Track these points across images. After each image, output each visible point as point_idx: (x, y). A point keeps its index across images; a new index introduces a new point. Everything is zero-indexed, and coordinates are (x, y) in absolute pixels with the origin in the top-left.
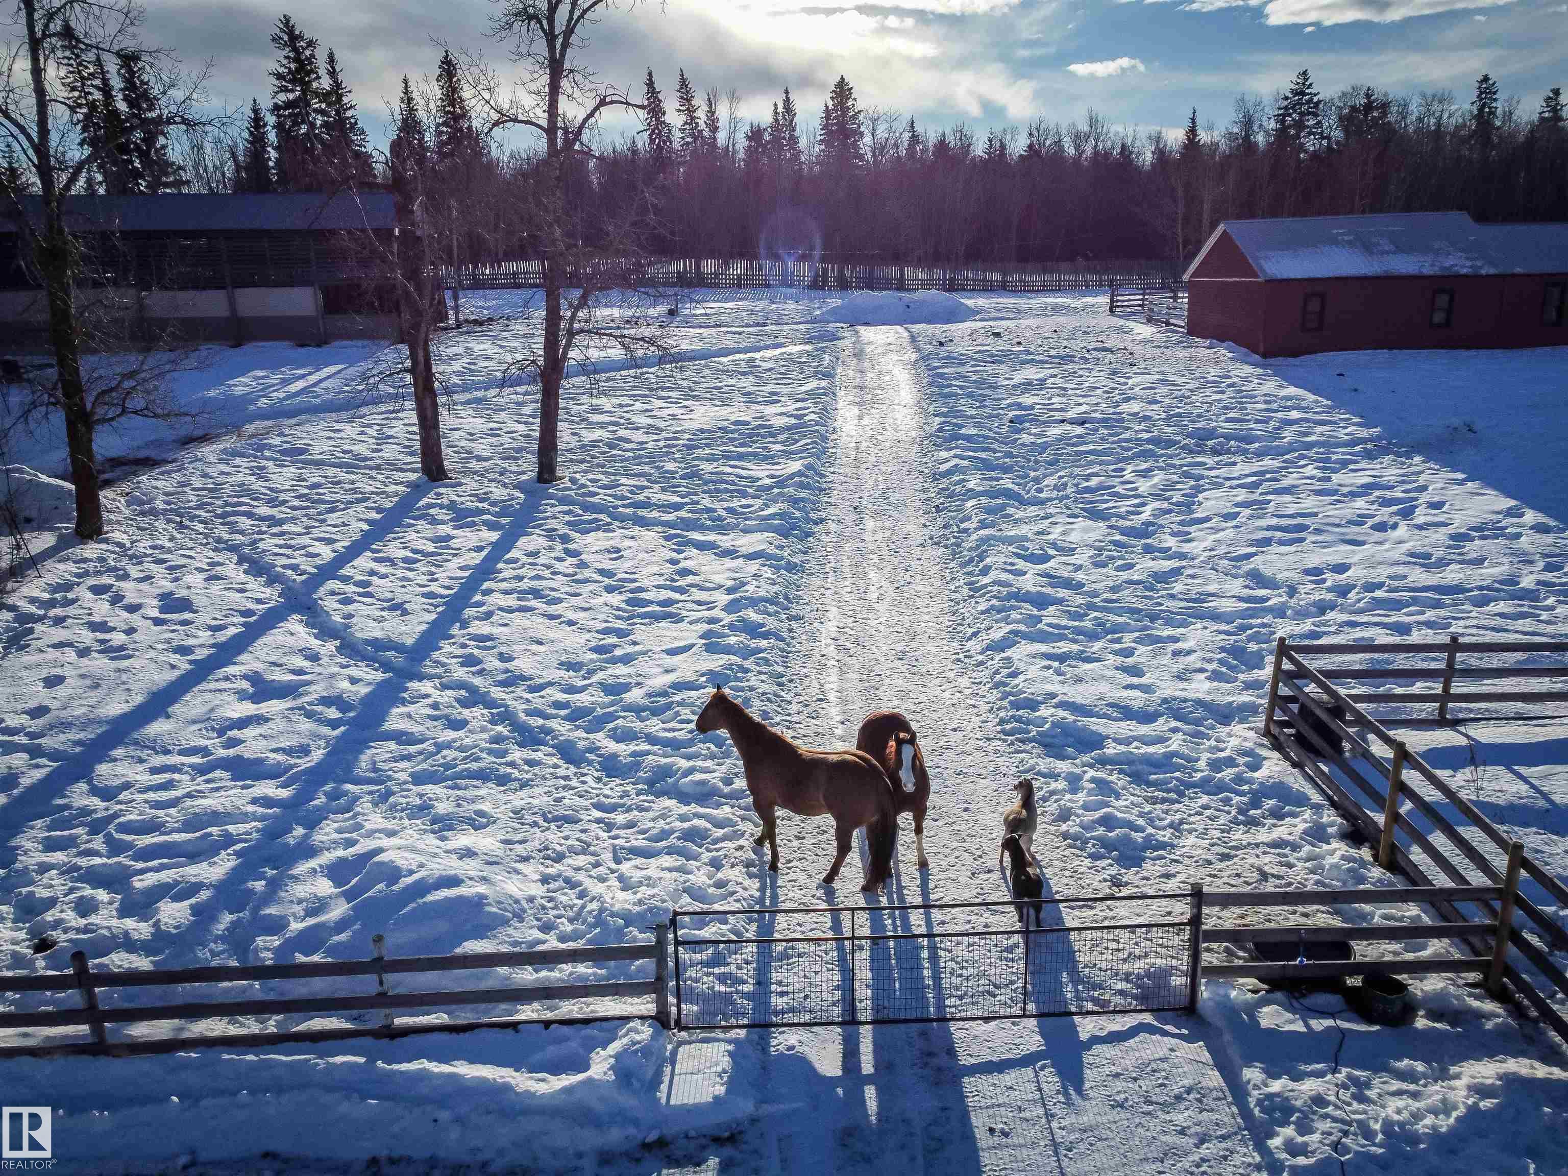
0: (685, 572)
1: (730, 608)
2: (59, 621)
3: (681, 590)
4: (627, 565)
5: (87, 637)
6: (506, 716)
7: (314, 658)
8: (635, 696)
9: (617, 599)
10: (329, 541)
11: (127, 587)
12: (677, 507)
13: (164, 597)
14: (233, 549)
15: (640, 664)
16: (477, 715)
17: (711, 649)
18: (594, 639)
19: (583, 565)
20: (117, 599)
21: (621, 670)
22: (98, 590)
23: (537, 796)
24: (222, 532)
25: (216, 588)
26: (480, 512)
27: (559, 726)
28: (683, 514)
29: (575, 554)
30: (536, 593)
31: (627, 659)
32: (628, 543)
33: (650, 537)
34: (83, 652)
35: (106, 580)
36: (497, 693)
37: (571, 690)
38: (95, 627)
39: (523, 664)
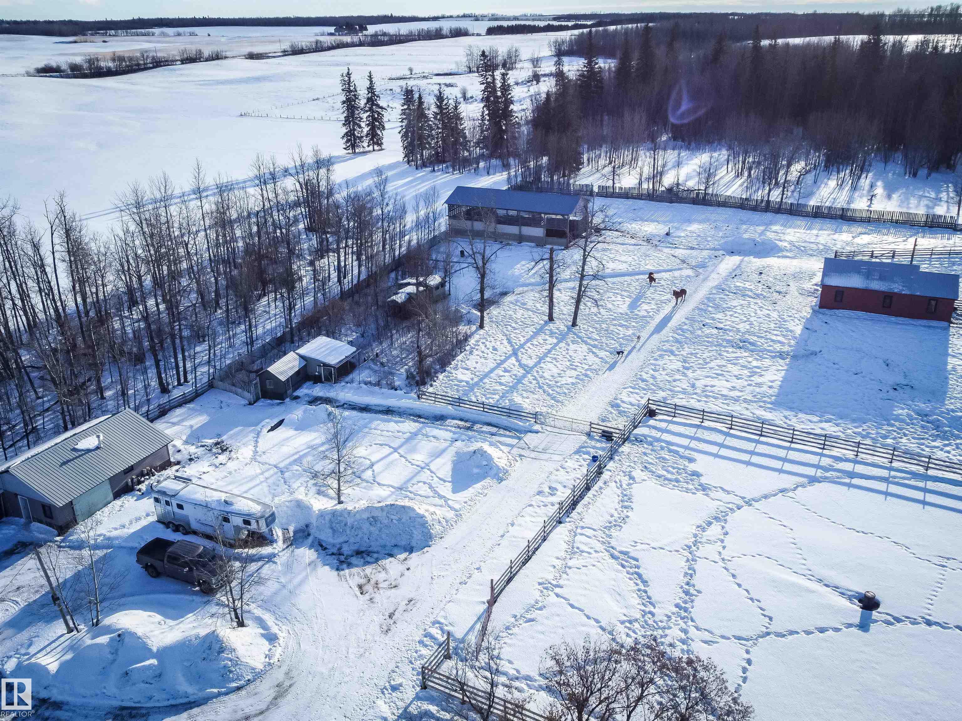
0: (585, 359)
1: (586, 370)
2: (477, 350)
3: (581, 364)
4: (575, 355)
5: (481, 354)
6: (538, 383)
7: (514, 366)
8: (559, 384)
9: (568, 363)
10: (524, 337)
11: (487, 343)
12: (596, 340)
13: (493, 347)
14: (506, 335)
15: (563, 379)
16: (534, 382)
17: (576, 378)
18: (559, 372)
19: (567, 353)
20: (486, 346)
21: (560, 379)
22: (483, 343)
23: (536, 396)
24: (505, 330)
25: (502, 345)
26: (556, 333)
27: (545, 387)
28: (596, 343)
29: (567, 350)
30: (555, 359)
31: (561, 377)
32: (580, 349)
33: (585, 347)
34: (481, 357)
35: (484, 341)
36: (539, 379)
37: (550, 381)
38: (483, 352)
39: (545, 375)
